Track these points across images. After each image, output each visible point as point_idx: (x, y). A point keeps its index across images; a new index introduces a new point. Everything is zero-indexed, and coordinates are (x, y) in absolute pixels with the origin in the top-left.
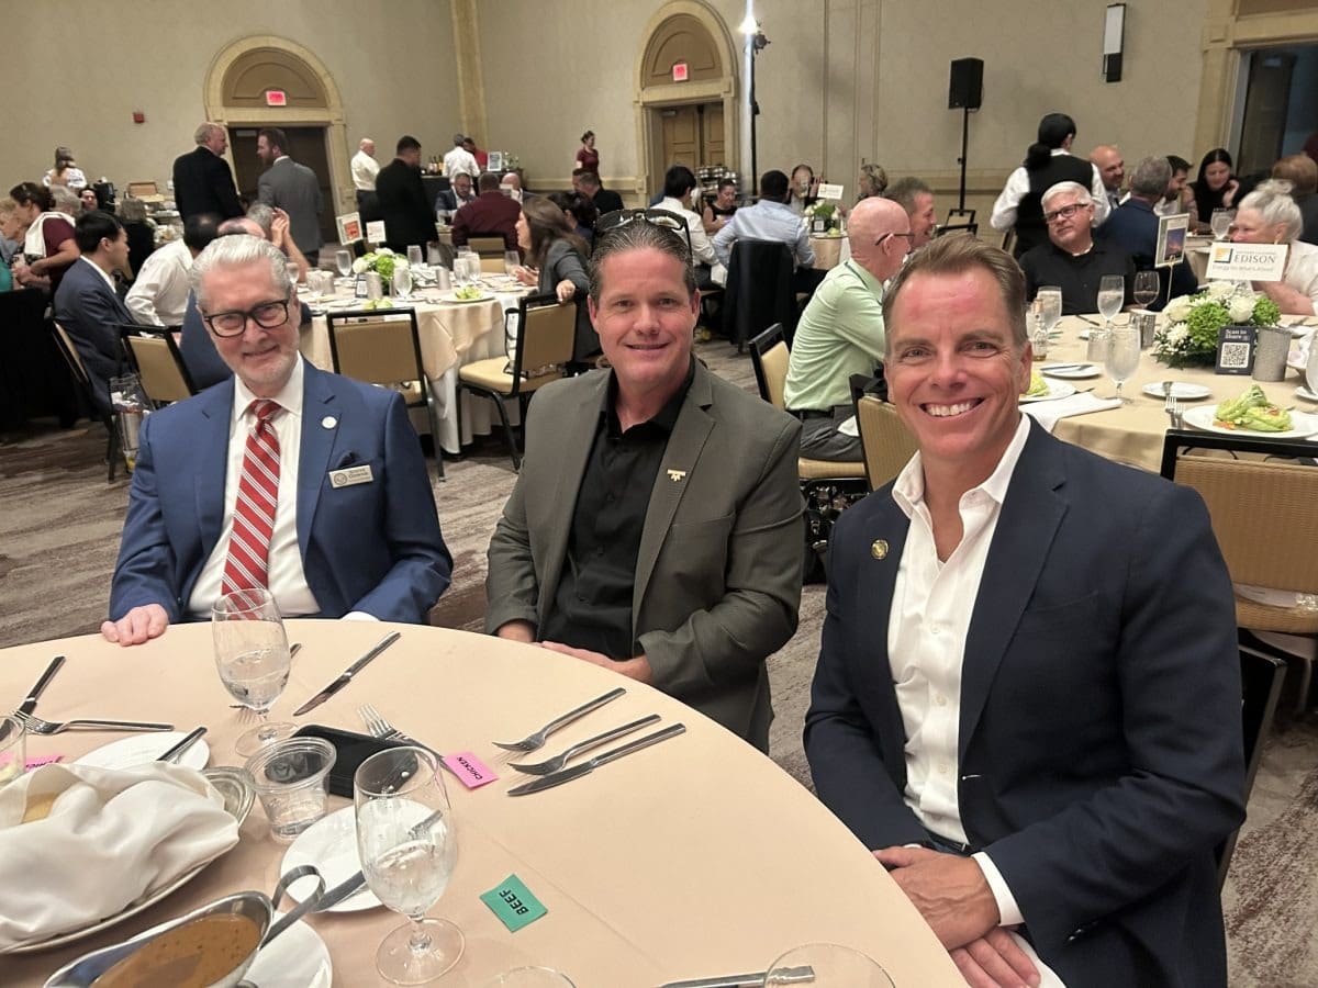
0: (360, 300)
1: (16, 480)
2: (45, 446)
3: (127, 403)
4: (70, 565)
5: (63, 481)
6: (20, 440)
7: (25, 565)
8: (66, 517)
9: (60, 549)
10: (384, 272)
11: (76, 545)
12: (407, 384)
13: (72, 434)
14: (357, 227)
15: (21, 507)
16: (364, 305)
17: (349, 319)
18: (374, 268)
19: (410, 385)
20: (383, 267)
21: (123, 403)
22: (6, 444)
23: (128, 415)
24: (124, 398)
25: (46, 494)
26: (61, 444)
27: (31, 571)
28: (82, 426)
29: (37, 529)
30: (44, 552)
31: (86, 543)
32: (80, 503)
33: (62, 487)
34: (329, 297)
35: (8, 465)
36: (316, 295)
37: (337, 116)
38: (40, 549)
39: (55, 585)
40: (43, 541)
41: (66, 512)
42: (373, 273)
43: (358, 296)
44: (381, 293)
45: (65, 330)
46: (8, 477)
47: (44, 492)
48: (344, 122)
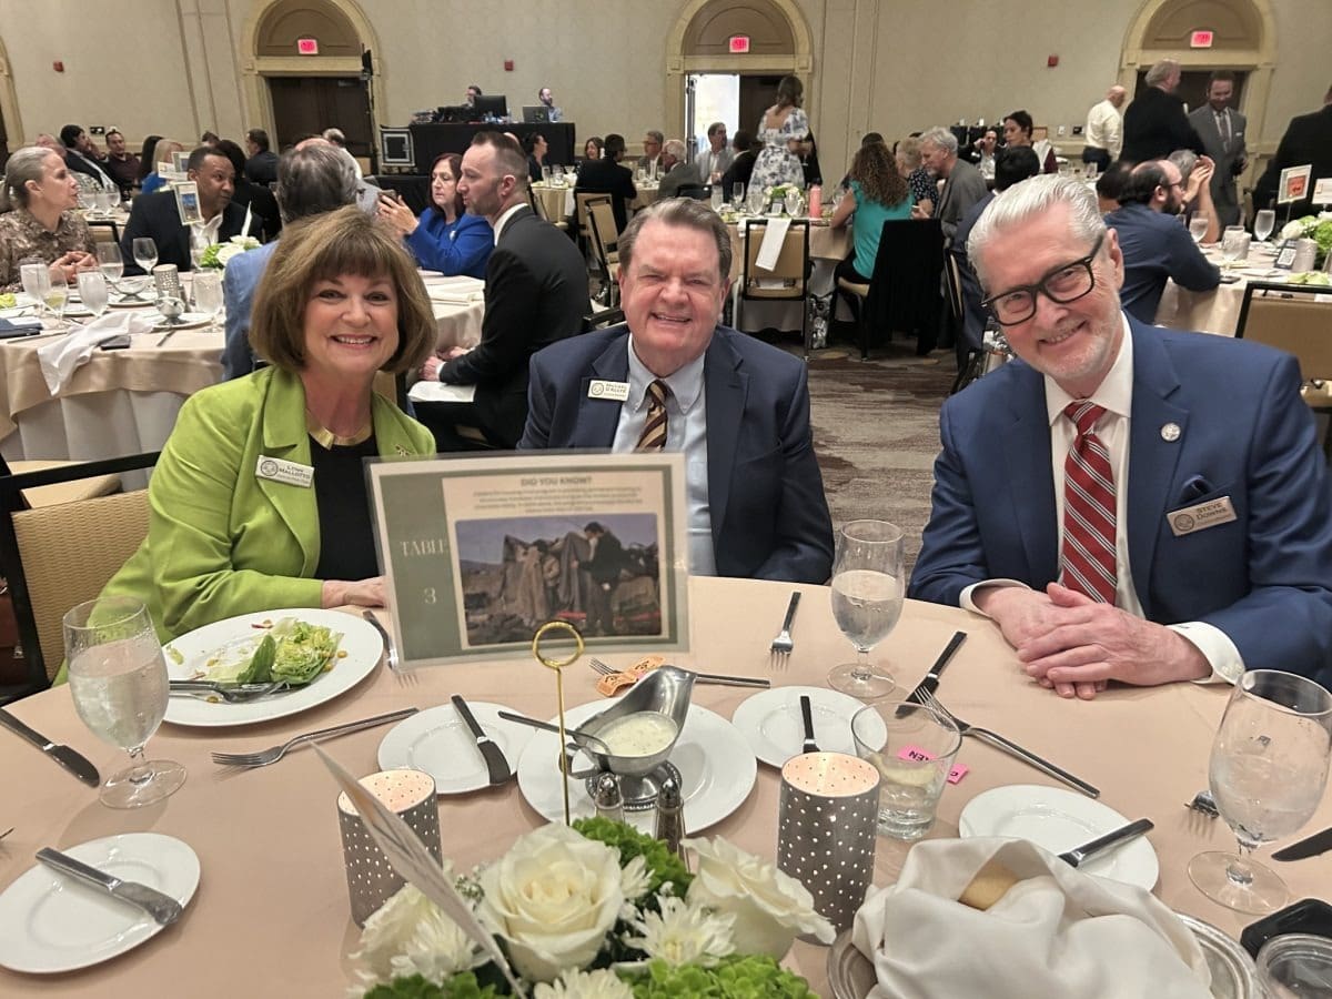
0: (1281, 272)
1: (871, 395)
2: (900, 369)
3: (997, 345)
4: (902, 489)
5: (909, 405)
6: (880, 359)
7: (867, 477)
8: (906, 440)
9: (896, 470)
10: (1324, 241)
11: (911, 470)
12: (1318, 382)
13: (925, 362)
14: (1303, 182)
15: (871, 421)
16: (1285, 278)
17: (1270, 292)
18: (1311, 234)
19: (1321, 385)
20: (1324, 235)
21: (992, 343)
22: (869, 360)
23: (993, 356)
24: (995, 339)
25: (893, 414)
26: (912, 370)
27: (870, 484)
28: (935, 356)
29: (880, 446)
30: (883, 470)
31: (920, 471)
32: (921, 430)
33: (907, 411)
34: (1241, 263)
35: (867, 379)
36: (1229, 259)
37: (1266, 60)
38: (881, 466)
39: (887, 506)
40: (884, 459)
41: (908, 436)
42: (1308, 240)
43: (1277, 266)
44: (1311, 266)
45: (957, 262)
46: (866, 391)
47: (892, 411)
48: (1273, 66)
